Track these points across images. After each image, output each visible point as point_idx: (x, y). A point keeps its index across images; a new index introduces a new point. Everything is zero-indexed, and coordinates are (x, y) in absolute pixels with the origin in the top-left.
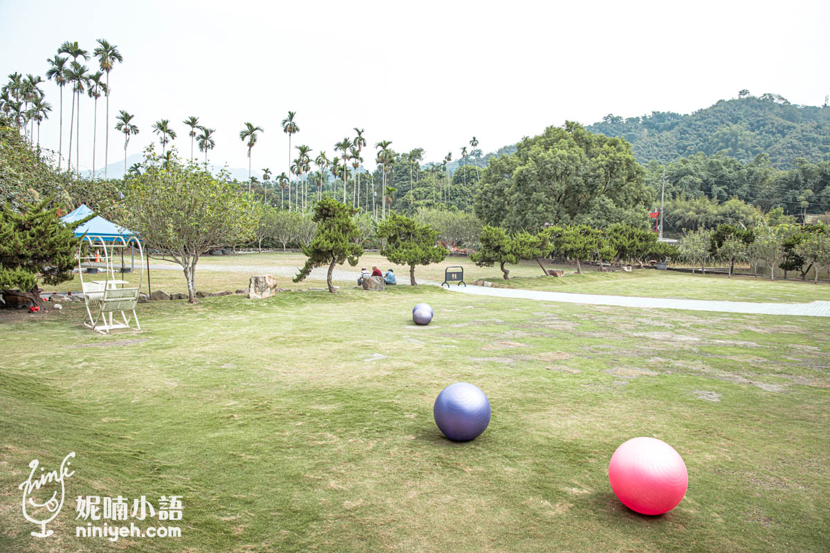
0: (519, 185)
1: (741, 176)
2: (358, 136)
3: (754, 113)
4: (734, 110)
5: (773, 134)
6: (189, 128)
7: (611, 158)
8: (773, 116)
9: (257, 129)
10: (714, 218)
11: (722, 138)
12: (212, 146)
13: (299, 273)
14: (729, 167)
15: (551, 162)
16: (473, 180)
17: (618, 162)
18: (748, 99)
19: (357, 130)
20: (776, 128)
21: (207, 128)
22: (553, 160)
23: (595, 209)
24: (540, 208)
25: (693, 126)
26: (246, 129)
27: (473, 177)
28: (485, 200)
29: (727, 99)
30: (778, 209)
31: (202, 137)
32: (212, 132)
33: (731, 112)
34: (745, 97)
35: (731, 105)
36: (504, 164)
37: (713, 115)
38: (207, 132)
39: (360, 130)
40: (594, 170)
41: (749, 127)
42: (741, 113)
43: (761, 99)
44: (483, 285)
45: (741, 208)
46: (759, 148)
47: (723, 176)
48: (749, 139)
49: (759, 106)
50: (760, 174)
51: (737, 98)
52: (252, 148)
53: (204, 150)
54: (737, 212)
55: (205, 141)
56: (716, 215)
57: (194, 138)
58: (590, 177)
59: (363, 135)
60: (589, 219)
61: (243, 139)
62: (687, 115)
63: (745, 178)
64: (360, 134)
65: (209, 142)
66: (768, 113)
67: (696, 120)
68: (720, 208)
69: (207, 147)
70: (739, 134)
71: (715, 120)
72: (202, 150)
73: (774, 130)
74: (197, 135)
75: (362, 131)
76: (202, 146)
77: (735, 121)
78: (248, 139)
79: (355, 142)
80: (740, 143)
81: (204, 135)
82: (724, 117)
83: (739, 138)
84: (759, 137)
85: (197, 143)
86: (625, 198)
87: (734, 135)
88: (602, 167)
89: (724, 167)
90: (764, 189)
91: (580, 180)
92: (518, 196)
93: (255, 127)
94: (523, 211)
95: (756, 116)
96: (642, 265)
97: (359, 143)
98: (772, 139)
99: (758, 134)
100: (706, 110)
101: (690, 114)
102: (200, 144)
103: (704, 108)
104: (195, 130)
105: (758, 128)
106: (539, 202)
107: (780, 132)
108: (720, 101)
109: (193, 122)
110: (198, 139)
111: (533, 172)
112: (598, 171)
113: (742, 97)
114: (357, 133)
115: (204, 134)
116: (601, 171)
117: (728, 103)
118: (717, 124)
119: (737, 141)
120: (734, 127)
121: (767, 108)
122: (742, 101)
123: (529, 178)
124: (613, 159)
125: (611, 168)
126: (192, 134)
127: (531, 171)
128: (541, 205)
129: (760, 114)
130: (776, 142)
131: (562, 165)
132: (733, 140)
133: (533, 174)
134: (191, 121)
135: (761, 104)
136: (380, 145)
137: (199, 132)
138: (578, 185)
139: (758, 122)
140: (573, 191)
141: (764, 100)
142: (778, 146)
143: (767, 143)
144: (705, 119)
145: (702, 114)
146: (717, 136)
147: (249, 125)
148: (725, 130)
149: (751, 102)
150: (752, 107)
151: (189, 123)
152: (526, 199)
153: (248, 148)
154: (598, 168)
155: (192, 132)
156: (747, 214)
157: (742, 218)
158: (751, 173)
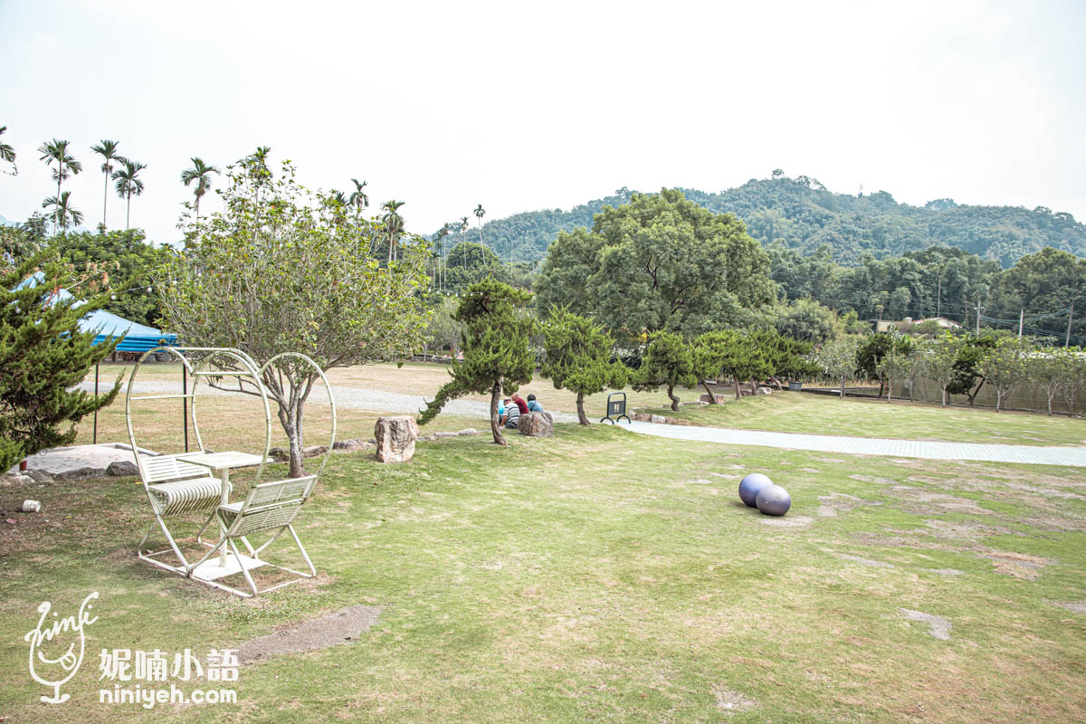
0: (609, 271)
1: (802, 270)
2: (357, 191)
3: (789, 197)
4: (768, 192)
5: (811, 223)
6: (102, 159)
7: (733, 240)
8: (809, 203)
9: (210, 169)
10: (786, 323)
11: (755, 224)
12: (139, 191)
13: (425, 408)
14: (787, 260)
15: (657, 242)
16: (477, 262)
17: (742, 246)
18: (783, 181)
19: (356, 182)
20: (814, 217)
21: (133, 160)
22: (660, 239)
23: (715, 308)
24: (642, 304)
25: (722, 208)
26: (193, 167)
27: (476, 258)
28: (554, 290)
29: (759, 179)
30: (852, 313)
31: (122, 174)
32: (140, 167)
33: (764, 194)
34: (780, 177)
35: (764, 186)
36: (580, 241)
37: (745, 197)
38: (132, 169)
39: (361, 183)
40: (713, 256)
41: (785, 213)
42: (776, 196)
43: (797, 181)
44: (650, 420)
45: (816, 311)
46: (796, 239)
47: (782, 270)
48: (785, 227)
49: (795, 189)
50: (823, 269)
51: (770, 178)
52: (201, 198)
53: (126, 195)
54: (811, 315)
55: (128, 180)
56: (788, 319)
57: (109, 175)
58: (708, 265)
59: (364, 190)
60: (709, 321)
61: (187, 182)
62: (714, 194)
63: (807, 274)
64: (360, 187)
65: (133, 184)
66: (804, 198)
67: (726, 201)
68: (791, 309)
69: (130, 190)
70: (775, 220)
71: (747, 203)
72: (122, 195)
73: (811, 218)
74: (114, 171)
75: (364, 184)
76: (122, 188)
77: (770, 205)
78: (195, 183)
79: (352, 199)
80: (775, 231)
81: (127, 172)
82: (757, 199)
83: (774, 225)
84: (796, 226)
85: (113, 184)
86: (749, 295)
87: (769, 221)
88: (722, 251)
89: (783, 260)
90: (831, 288)
91: (695, 268)
92: (609, 287)
93: (207, 166)
94: (615, 307)
95: (792, 201)
96: (780, 385)
97: (359, 202)
98: (810, 229)
99: (795, 222)
100: (736, 190)
101: (718, 194)
102: (120, 185)
103: (735, 187)
104: (112, 162)
105: (794, 215)
106: (638, 297)
107: (818, 221)
108: (752, 180)
109: (108, 150)
110: (115, 177)
111: (632, 254)
112: (718, 258)
113: (776, 177)
114: (356, 186)
115: (125, 169)
116: (722, 257)
117: (761, 183)
118: (749, 208)
119: (772, 229)
120: (769, 212)
121: (803, 193)
122: (777, 183)
123: (627, 263)
124: (736, 242)
125: (734, 252)
126: (106, 168)
127: (630, 253)
128: (643, 300)
129: (797, 199)
130: (814, 232)
131: (672, 247)
132: (768, 228)
133: (631, 257)
134: (104, 148)
135: (797, 187)
136: (388, 205)
137: (118, 167)
138: (691, 275)
139: (794, 208)
140: (684, 283)
141: (799, 183)
142: (816, 238)
143: (805, 234)
144: (736, 200)
145: (732, 195)
146: (750, 222)
147: (198, 162)
148: (759, 215)
149: (785, 185)
150: (787, 190)
151: (100, 150)
152: (620, 292)
153: (195, 197)
154: (718, 253)
155: (106, 165)
156: (823, 318)
157: (818, 323)
158: (813, 268)
